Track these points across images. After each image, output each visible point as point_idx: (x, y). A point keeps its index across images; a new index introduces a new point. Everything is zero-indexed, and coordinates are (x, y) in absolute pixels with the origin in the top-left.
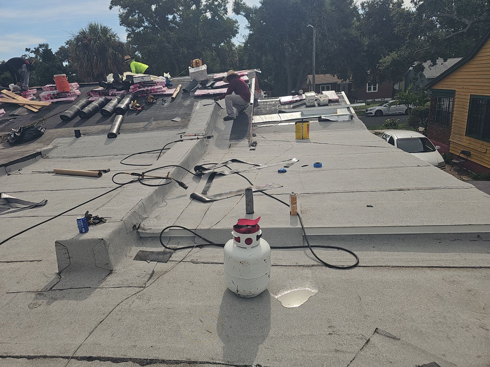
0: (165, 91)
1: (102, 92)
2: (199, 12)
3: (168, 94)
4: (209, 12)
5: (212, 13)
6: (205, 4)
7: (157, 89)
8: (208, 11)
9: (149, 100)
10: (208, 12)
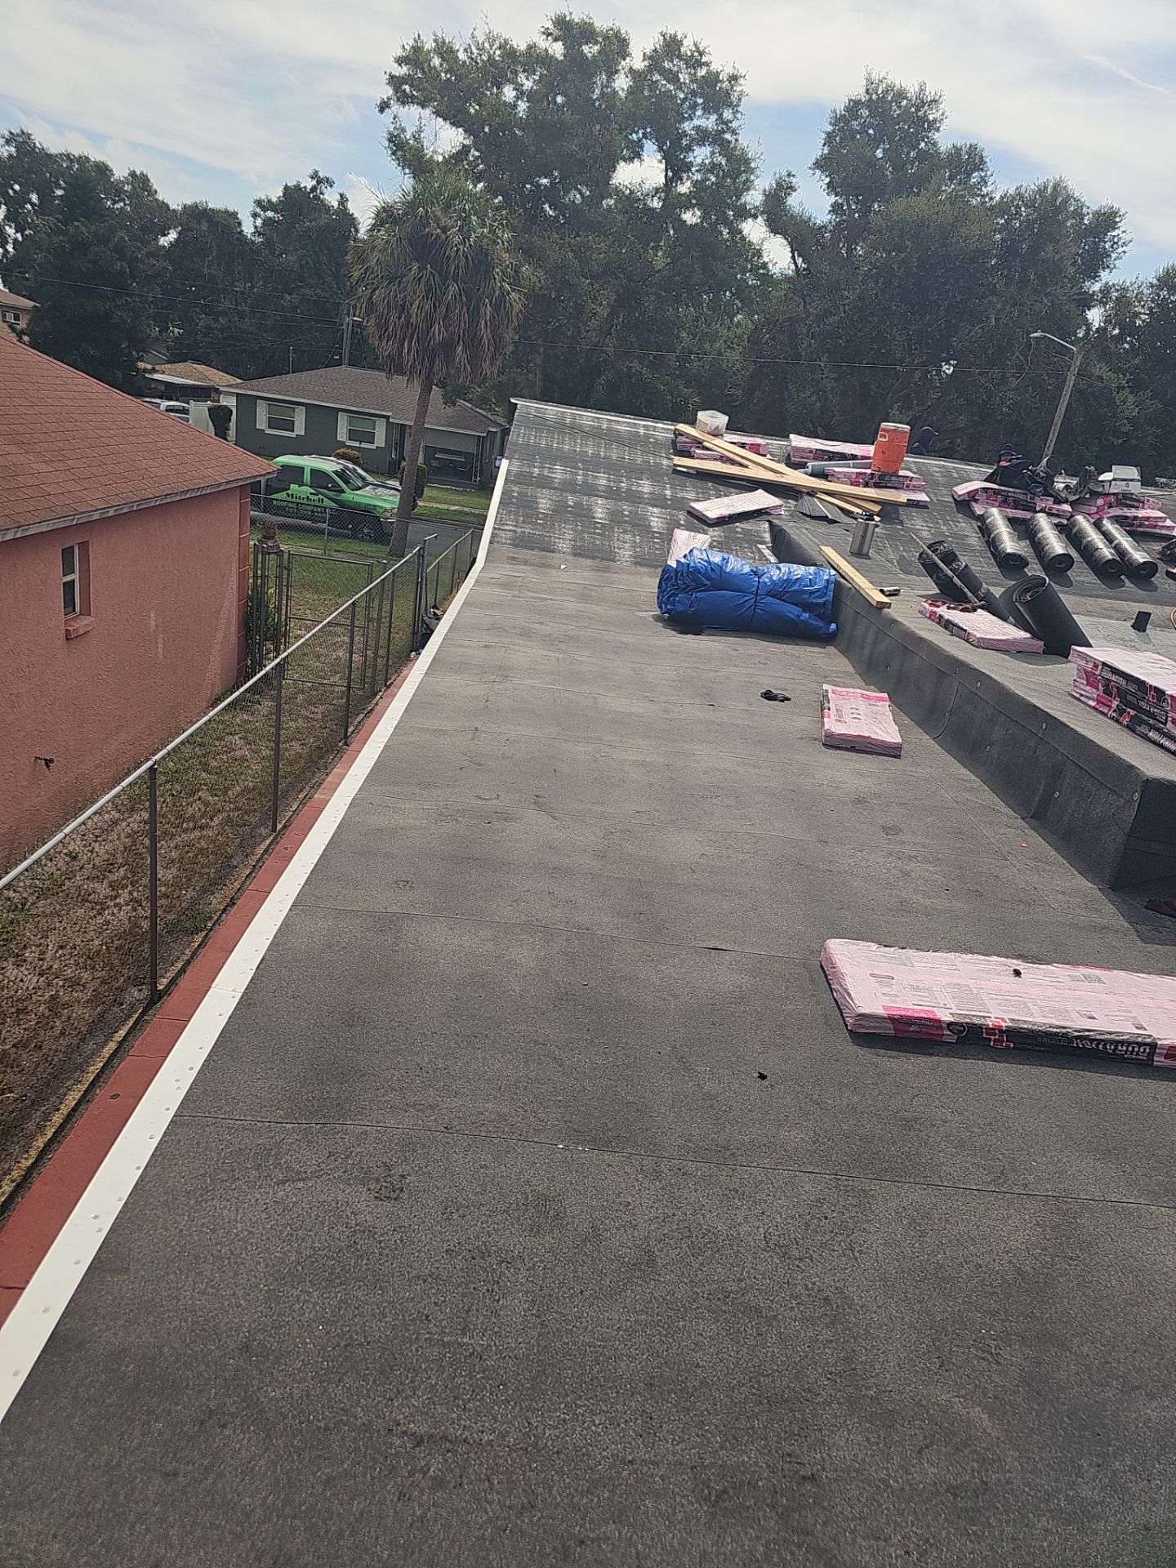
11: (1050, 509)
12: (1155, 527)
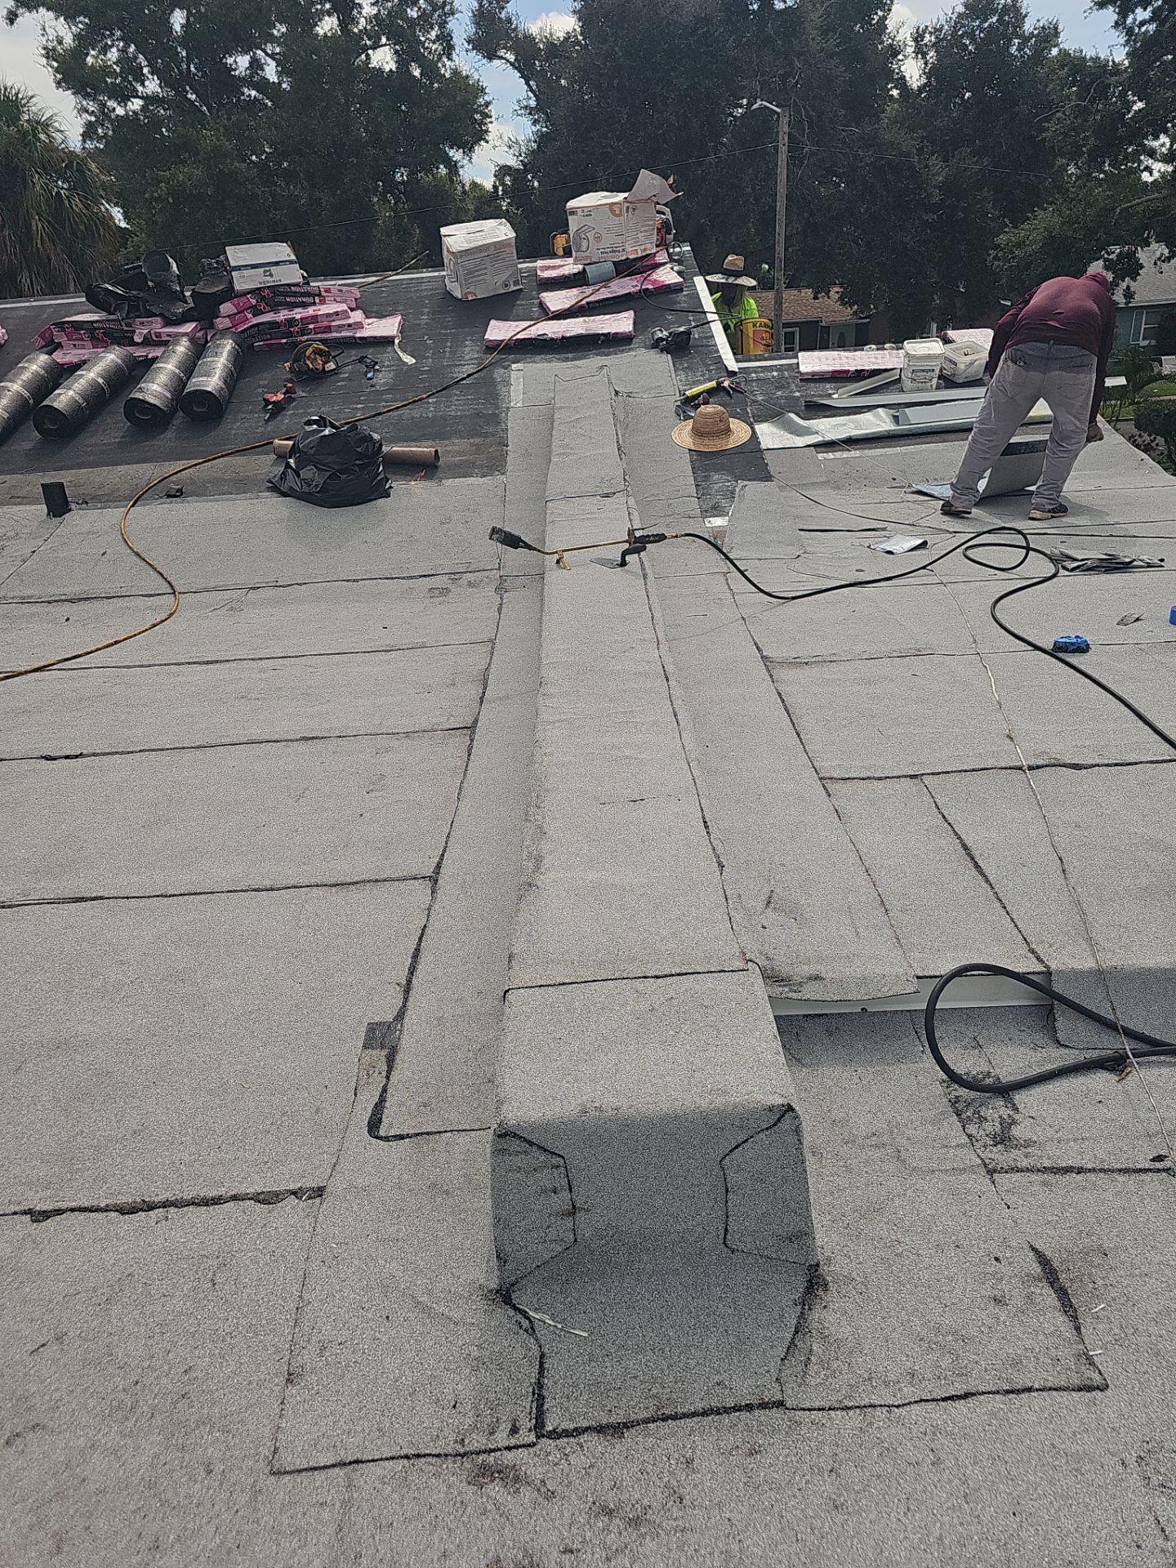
0: (359, 325)
1: (103, 328)
2: (350, 44)
3: (375, 337)
4: (385, 45)
5: (396, 52)
6: (374, 12)
7: (328, 315)
8: (384, 40)
9: (308, 362)
10: (382, 46)
11: (158, 335)
12: (328, 329)
